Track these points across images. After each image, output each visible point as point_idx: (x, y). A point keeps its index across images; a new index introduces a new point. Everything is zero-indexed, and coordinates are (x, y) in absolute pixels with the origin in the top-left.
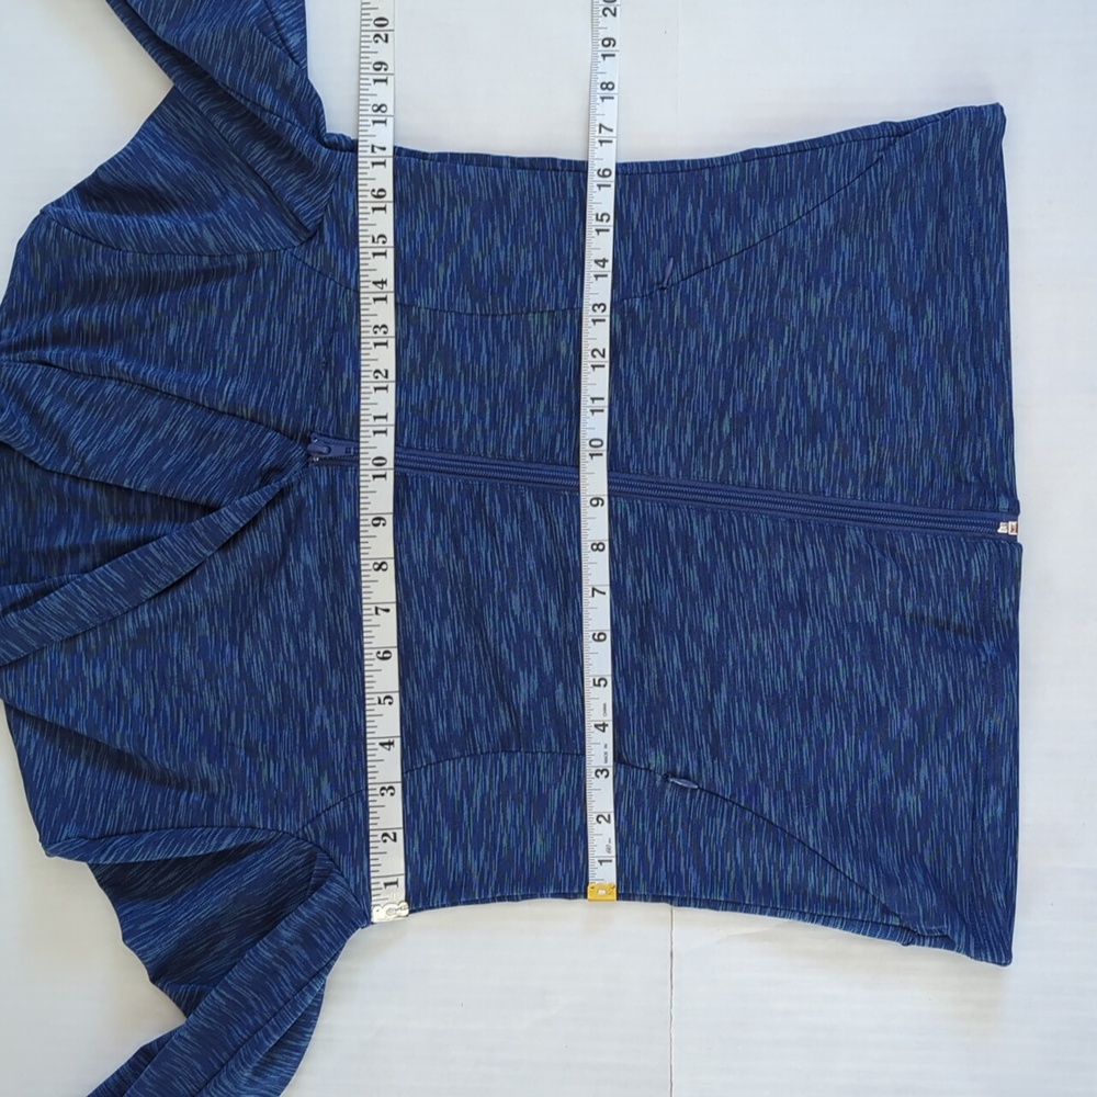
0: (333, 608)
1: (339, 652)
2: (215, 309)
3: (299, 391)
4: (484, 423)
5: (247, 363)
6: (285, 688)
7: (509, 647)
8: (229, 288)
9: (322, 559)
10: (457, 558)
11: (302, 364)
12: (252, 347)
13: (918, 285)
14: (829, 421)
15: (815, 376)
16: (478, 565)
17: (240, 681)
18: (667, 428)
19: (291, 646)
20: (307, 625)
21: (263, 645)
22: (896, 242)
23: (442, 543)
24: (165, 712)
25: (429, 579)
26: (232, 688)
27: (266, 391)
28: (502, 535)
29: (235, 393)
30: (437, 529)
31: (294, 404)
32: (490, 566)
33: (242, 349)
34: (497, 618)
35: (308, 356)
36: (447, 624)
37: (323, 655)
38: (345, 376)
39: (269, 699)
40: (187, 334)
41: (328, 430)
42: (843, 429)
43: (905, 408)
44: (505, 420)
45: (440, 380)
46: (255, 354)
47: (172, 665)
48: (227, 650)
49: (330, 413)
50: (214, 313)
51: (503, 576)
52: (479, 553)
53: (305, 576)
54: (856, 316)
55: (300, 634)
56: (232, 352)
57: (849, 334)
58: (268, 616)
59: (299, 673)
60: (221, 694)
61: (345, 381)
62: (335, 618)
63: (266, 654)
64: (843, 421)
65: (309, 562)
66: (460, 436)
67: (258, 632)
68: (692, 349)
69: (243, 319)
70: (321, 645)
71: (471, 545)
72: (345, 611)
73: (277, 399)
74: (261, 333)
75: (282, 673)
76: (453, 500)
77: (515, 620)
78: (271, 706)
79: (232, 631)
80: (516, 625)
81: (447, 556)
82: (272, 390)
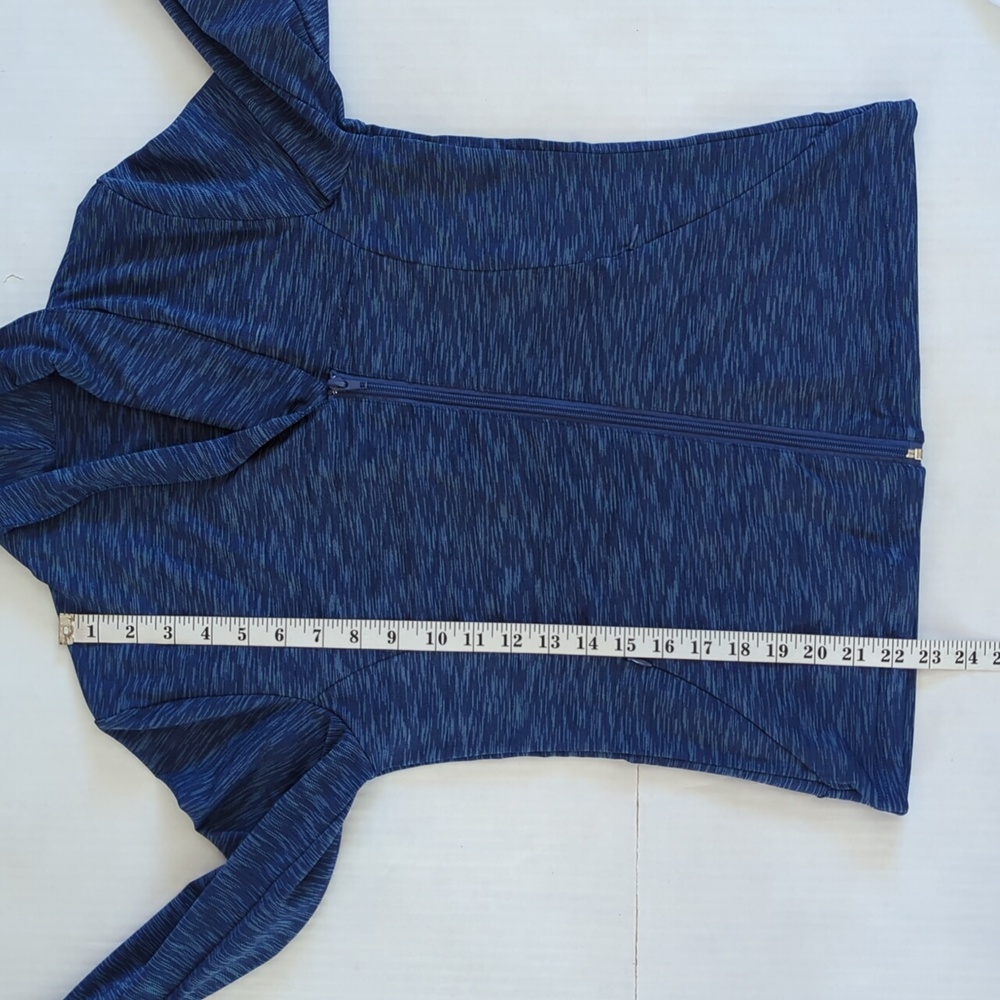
0: (347, 515)
1: (351, 551)
2: (247, 265)
3: (320, 335)
4: (477, 362)
5: (275, 310)
6: (304, 578)
7: (497, 548)
8: (260, 247)
9: (336, 475)
10: (454, 476)
11: (323, 313)
12: (279, 298)
13: (842, 250)
14: (767, 364)
15: (755, 325)
16: (471, 481)
17: (265, 571)
18: (631, 367)
19: (310, 544)
20: (325, 527)
21: (287, 542)
22: (824, 215)
23: (442, 462)
24: (201, 592)
25: (430, 492)
26: (258, 577)
27: (292, 335)
28: (493, 455)
29: (265, 336)
30: (438, 451)
31: (315, 346)
32: (482, 481)
33: (271, 298)
34: (488, 524)
35: (327, 306)
36: (443, 529)
37: (338, 552)
38: (360, 322)
39: (290, 587)
40: (223, 285)
41: (344, 368)
42: (779, 370)
43: (831, 354)
44: (495, 360)
45: (441, 326)
46: (282, 303)
47: (209, 554)
48: (255, 545)
49: (346, 354)
50: (247, 268)
51: (493, 489)
52: (473, 471)
53: (323, 487)
54: (790, 276)
55: (319, 535)
56: (262, 302)
57: (784, 291)
58: (293, 517)
59: (316, 568)
60: (249, 580)
61: (360, 327)
62: (348, 522)
63: (289, 550)
64: (779, 364)
65: (326, 475)
66: (457, 373)
67: (284, 531)
68: (653, 302)
69: (272, 273)
70: (336, 544)
71: (467, 464)
72: (358, 517)
73: (301, 342)
74: (288, 284)
75: (302, 566)
76: (451, 427)
77: (503, 526)
78: (291, 593)
79: (260, 530)
80: (504, 530)
81: (445, 473)
82: (297, 334)
